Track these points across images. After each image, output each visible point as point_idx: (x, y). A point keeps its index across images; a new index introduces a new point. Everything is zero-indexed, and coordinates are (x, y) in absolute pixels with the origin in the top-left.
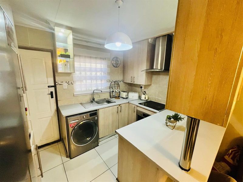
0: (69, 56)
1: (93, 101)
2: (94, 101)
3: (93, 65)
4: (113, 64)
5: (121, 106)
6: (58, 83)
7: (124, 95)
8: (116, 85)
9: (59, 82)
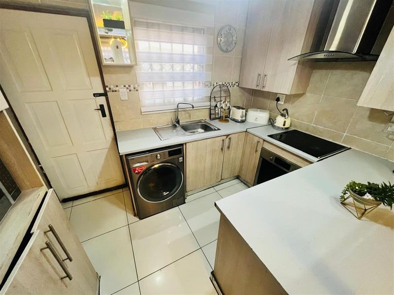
0: (123, 22)
1: (176, 124)
2: (179, 124)
3: (177, 48)
4: (219, 45)
5: (230, 139)
6: (110, 89)
7: (238, 114)
8: (223, 94)
9: (112, 87)
